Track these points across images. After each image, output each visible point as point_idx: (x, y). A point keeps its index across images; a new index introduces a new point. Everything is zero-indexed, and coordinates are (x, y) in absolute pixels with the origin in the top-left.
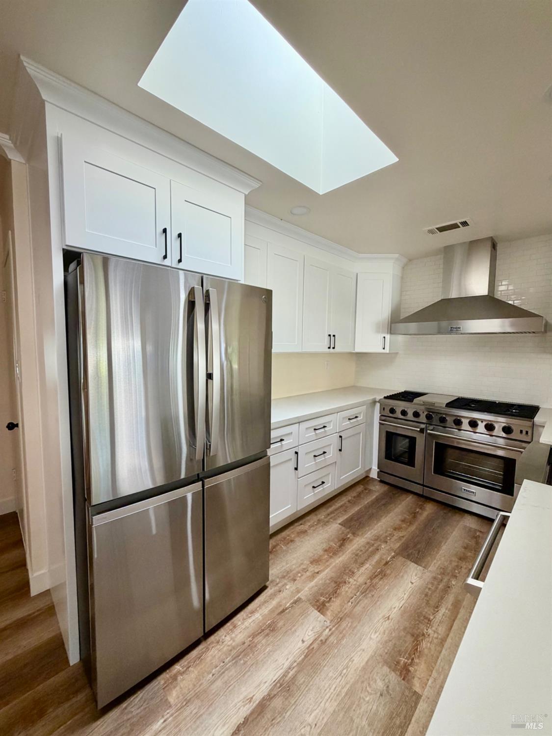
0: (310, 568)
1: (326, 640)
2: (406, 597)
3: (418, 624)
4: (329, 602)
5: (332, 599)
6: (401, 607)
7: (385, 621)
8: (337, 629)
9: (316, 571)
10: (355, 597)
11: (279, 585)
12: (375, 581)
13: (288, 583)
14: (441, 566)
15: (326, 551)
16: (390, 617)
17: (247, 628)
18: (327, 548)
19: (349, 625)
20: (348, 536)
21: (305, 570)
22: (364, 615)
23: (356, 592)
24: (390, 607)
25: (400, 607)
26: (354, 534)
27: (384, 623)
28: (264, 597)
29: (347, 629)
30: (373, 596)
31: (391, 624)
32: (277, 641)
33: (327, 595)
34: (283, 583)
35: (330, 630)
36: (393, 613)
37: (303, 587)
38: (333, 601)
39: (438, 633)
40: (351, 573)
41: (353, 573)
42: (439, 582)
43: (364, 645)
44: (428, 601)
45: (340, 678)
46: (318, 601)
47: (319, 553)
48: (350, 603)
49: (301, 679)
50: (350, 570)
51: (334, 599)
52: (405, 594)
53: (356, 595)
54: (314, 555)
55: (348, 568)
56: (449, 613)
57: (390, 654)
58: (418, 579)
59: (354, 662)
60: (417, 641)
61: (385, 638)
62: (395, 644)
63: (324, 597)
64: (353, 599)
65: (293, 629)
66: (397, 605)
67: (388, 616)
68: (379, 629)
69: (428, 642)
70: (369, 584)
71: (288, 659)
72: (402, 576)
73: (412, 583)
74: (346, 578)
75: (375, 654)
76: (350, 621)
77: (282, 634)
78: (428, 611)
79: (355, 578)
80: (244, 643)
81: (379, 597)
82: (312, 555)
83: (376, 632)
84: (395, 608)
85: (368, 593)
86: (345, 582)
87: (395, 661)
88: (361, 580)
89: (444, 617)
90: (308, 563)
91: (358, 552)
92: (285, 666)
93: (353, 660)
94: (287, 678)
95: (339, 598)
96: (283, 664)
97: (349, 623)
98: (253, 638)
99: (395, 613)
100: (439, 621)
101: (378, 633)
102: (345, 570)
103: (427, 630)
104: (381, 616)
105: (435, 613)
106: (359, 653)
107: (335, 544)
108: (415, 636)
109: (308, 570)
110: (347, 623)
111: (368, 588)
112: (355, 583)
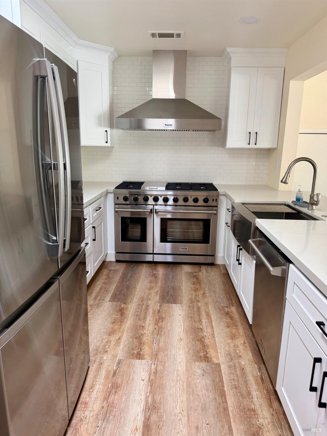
0: (111, 339)
1: (156, 370)
2: (182, 324)
3: (197, 334)
4: (141, 350)
5: (142, 348)
6: (184, 330)
7: (181, 342)
8: (158, 361)
9: (117, 338)
10: (155, 339)
11: (97, 360)
12: (160, 324)
13: (103, 356)
14: (188, 299)
15: (113, 323)
16: (182, 338)
17: (96, 399)
18: (113, 320)
19: (163, 355)
20: (122, 307)
21: (108, 342)
22: (167, 345)
23: (153, 336)
24: (178, 334)
25: (183, 331)
26: (125, 303)
27: (181, 343)
28: (92, 373)
29: (163, 358)
30: (165, 333)
31: (184, 341)
32: (126, 391)
33: (137, 348)
34: (99, 358)
35: (154, 364)
36: (182, 335)
37: (116, 352)
38: (143, 348)
39: (209, 333)
40: (142, 328)
41: (143, 327)
42: (193, 308)
43: (179, 360)
44: (194, 320)
45: (178, 383)
46: (133, 354)
47: (109, 327)
48: (155, 344)
49: (158, 398)
50: (140, 326)
51: (143, 347)
52: (181, 323)
53: (155, 338)
54: (107, 330)
55: (137, 325)
56: (207, 320)
57: (194, 355)
58: (182, 311)
59: (180, 371)
60: (202, 342)
61: (187, 350)
62: (193, 350)
63: (135, 350)
64: (154, 341)
65: (131, 378)
66: (181, 330)
67: (180, 338)
68: (180, 347)
69: (207, 339)
70: (157, 328)
71: (141, 395)
72: (173, 314)
73: (180, 315)
74: (141, 332)
75: (187, 360)
76: (162, 353)
77: (126, 385)
78: (197, 325)
79: (147, 329)
80: (103, 407)
81: (168, 332)
82: (106, 330)
83: (180, 350)
84: (180, 333)
85: (161, 333)
86: (142, 335)
87: (198, 357)
88: (151, 328)
89: (206, 324)
90: (107, 336)
91: (137, 313)
92: (143, 400)
93: (179, 370)
94: (150, 403)
95: (146, 345)
96: (141, 399)
97: (162, 354)
98: (107, 400)
99: (183, 335)
100: (206, 327)
101: (181, 350)
102: (137, 328)
103: (203, 334)
104: (176, 341)
105: (201, 324)
106: (179, 365)
107: (117, 316)
108: (200, 340)
109: (111, 341)
110: (161, 355)
111: (159, 330)
112: (149, 332)
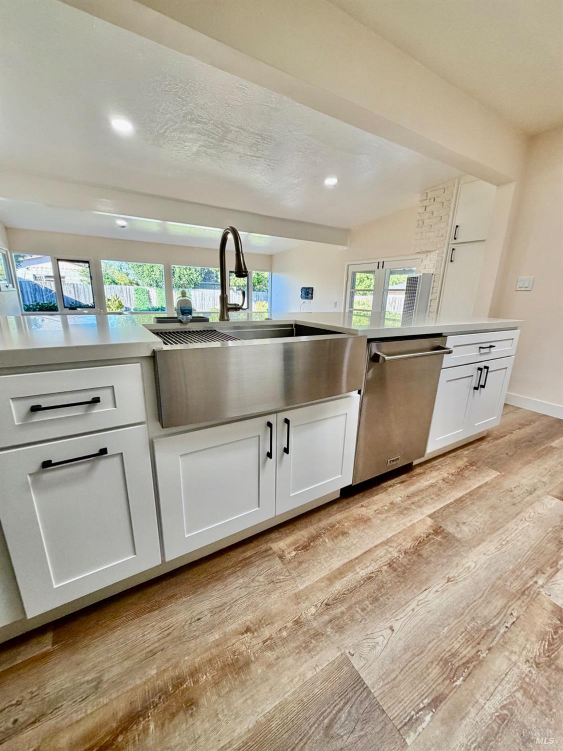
1: (537, 573)
2: (413, 604)
3: (408, 565)
6: (426, 590)
7: (454, 577)
8: (527, 582)
10: (508, 625)
12: (467, 652)
14: (307, 656)
16: (446, 581)
19: (508, 584)
22: (487, 592)
23: (509, 634)
24: (445, 594)
25: (428, 591)
27: (456, 575)
29: (511, 579)
30: (473, 619)
31: (447, 572)
35: (536, 583)
36: (440, 585)
39: (387, 551)
42: (338, 618)
43: (484, 558)
44: (379, 590)
45: (508, 539)
48: (515, 614)
52: (413, 610)
53: (507, 627)
56: (357, 568)
57: (452, 546)
58: (375, 636)
59: (495, 547)
60: (416, 549)
61: (456, 560)
62: (444, 551)
64: (511, 622)
66: (431, 596)
67: (450, 583)
68: (464, 570)
69: (403, 546)
70: (483, 647)
72: (406, 650)
73: (392, 629)
75: (470, 548)
78: (387, 576)
81: (462, 615)
83: (469, 567)
84: (437, 591)
85: (483, 626)
87: (447, 540)
88: (499, 663)
89: (368, 565)
97: (510, 586)
99: (438, 584)
100: (378, 562)
103: (399, 556)
104: (461, 585)
105: (378, 572)
106: (489, 553)
108: (417, 554)
110: (512, 586)
111: (483, 638)
112: (514, 658)
